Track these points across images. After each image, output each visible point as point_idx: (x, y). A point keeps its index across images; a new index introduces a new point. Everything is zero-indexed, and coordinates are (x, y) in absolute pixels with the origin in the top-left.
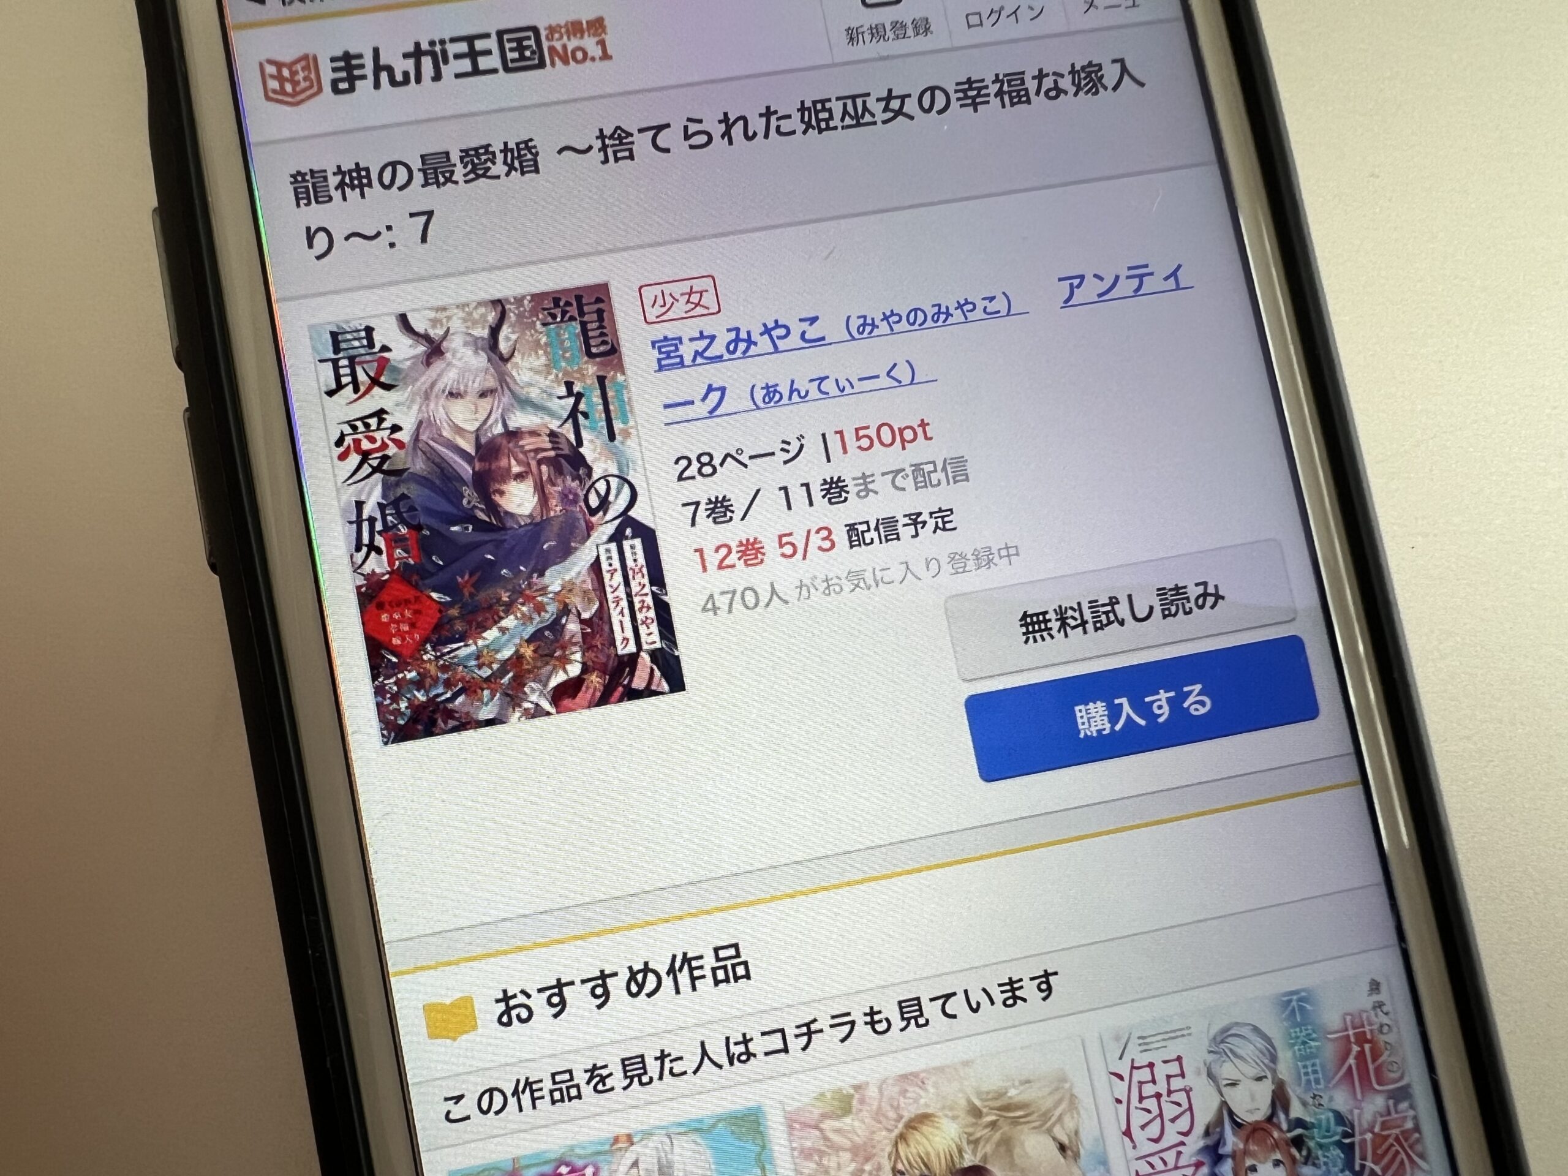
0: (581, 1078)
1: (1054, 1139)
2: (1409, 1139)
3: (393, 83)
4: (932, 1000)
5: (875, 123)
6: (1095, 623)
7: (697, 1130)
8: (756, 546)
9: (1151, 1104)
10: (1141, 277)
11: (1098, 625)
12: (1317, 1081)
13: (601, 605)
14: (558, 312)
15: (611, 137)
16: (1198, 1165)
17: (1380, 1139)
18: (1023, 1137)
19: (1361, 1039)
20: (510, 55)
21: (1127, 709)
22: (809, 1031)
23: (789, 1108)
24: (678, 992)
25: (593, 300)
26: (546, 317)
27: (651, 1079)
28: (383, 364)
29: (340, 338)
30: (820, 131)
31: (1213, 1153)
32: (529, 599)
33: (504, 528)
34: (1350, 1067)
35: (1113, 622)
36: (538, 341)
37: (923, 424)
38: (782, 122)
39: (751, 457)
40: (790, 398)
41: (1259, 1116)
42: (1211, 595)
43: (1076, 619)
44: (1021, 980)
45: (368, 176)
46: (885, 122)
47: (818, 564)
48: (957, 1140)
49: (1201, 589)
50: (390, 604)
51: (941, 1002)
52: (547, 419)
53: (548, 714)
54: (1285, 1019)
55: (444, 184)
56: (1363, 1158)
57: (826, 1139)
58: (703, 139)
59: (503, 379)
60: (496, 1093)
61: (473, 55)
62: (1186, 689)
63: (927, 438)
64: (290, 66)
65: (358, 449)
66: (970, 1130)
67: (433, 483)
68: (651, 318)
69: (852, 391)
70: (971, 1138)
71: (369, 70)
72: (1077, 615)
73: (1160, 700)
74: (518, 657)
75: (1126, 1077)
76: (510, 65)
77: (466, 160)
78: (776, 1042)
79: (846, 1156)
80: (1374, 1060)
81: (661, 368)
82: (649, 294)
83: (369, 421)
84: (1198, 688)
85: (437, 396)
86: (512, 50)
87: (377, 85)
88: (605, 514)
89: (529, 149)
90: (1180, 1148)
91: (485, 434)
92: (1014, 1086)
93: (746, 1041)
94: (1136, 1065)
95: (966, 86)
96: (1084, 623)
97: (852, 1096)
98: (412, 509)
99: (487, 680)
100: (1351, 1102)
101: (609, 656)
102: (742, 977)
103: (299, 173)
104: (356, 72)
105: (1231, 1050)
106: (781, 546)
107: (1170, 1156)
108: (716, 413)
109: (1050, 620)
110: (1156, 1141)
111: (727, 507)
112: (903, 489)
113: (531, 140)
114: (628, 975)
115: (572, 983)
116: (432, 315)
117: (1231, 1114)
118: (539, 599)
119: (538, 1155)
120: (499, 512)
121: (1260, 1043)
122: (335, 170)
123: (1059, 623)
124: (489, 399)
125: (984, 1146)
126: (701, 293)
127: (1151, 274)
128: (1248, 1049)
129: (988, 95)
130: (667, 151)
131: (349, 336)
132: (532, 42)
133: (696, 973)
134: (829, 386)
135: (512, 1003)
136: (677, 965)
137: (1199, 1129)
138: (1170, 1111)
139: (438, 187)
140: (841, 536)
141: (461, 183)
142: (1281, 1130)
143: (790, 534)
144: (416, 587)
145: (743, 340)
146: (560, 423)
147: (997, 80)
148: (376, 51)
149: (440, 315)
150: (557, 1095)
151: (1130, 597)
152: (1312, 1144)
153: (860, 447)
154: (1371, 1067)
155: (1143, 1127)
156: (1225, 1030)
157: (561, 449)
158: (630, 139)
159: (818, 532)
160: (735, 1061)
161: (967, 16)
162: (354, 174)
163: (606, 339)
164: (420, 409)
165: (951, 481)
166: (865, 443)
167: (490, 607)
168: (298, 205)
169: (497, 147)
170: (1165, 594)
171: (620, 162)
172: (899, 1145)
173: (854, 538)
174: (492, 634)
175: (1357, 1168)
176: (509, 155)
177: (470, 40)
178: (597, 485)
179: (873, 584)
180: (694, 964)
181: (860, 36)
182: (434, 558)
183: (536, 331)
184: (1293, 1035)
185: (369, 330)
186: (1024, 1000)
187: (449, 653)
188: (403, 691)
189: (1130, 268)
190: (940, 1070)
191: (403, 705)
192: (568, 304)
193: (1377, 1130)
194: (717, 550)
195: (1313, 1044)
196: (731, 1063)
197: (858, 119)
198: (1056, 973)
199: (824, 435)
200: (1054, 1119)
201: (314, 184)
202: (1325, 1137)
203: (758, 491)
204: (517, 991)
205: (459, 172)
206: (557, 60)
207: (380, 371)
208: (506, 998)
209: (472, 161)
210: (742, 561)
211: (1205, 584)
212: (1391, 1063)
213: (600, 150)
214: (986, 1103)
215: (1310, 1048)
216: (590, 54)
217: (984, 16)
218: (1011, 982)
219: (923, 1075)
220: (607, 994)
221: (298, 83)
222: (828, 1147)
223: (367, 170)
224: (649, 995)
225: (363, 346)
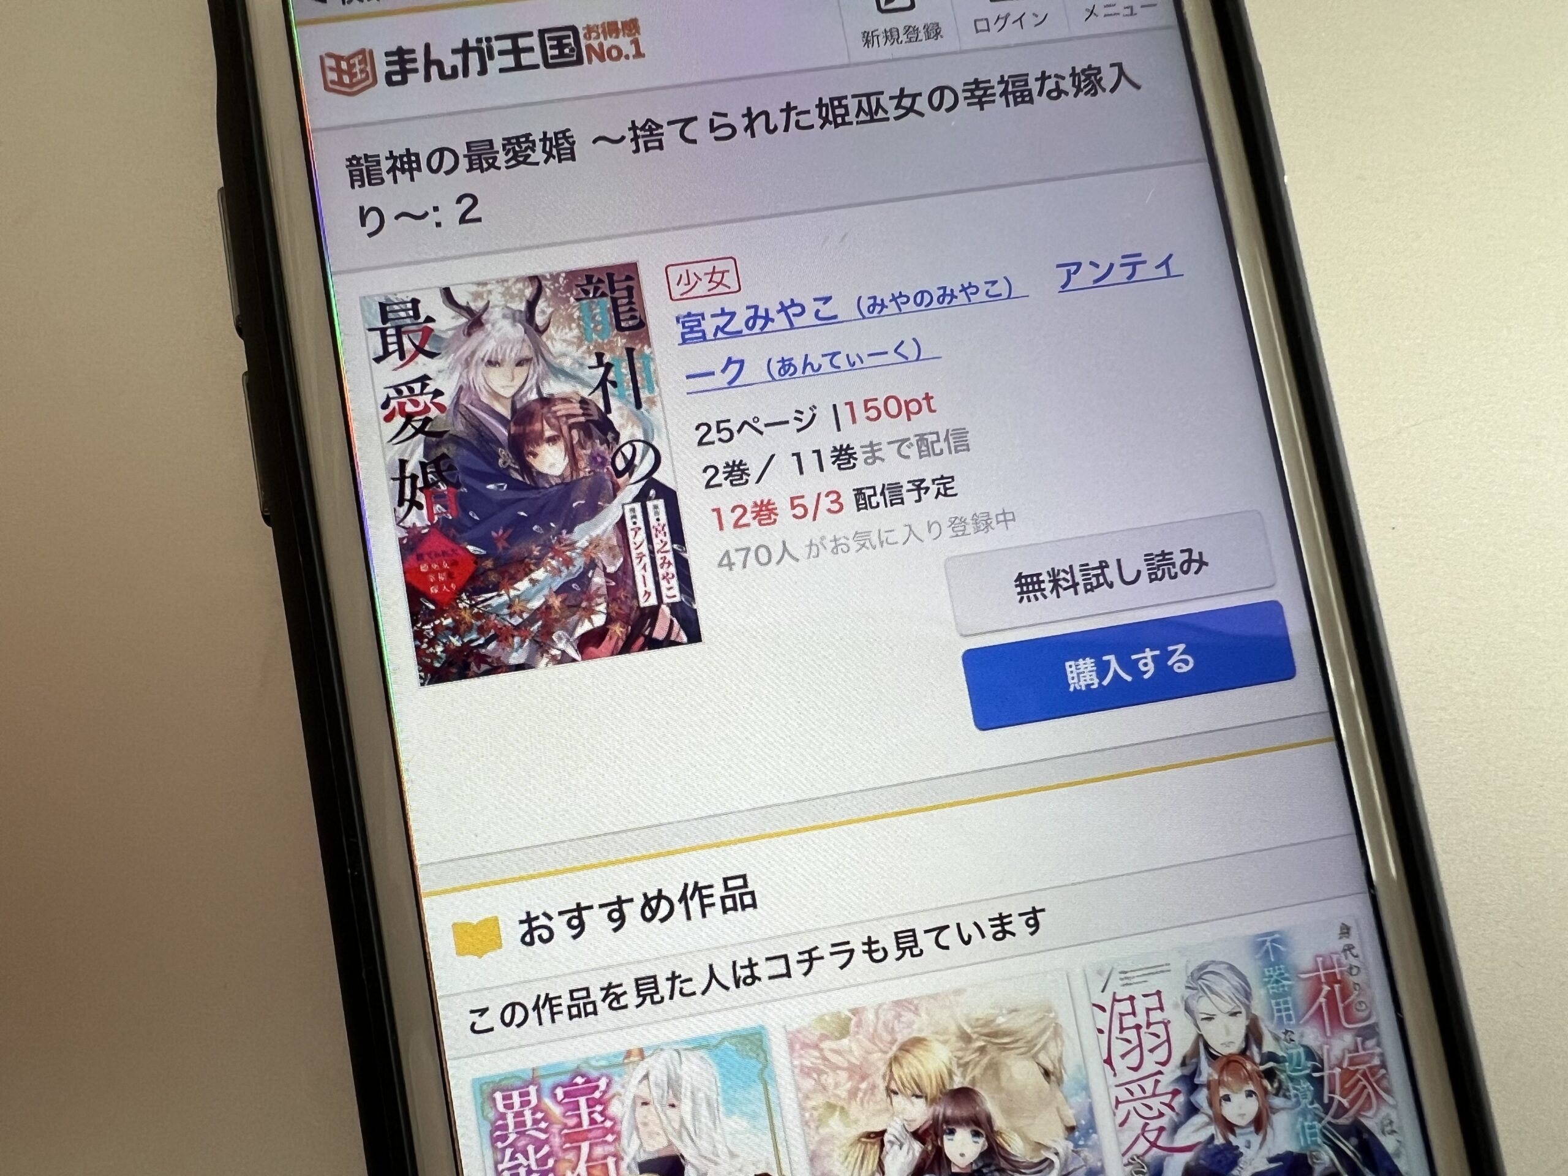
0: (597, 995)
1: (1039, 1064)
2: (1375, 1076)
3: (442, 76)
4: (926, 932)
5: (887, 119)
6: (1085, 585)
7: (706, 1047)
8: (770, 507)
9: (1132, 1034)
10: (1134, 265)
11: (1089, 587)
12: (1289, 1018)
13: (625, 561)
14: (591, 288)
15: (643, 128)
16: (1175, 1093)
17: (1347, 1074)
18: (1008, 1062)
19: (1332, 979)
20: (550, 53)
21: (1114, 665)
22: (810, 958)
23: (789, 1029)
24: (689, 918)
25: (623, 277)
26: (578, 294)
27: (662, 998)
28: (427, 333)
29: (388, 308)
30: (837, 126)
31: (1189, 1082)
32: (557, 554)
33: (537, 488)
34: (1320, 1007)
35: (1102, 584)
36: (571, 315)
37: (928, 398)
38: (801, 117)
39: (767, 425)
40: (804, 372)
41: (1234, 1049)
42: (1195, 561)
43: (1067, 581)
44: (1010, 916)
45: (418, 161)
46: (897, 118)
47: (828, 525)
48: (948, 1063)
49: (1186, 556)
50: (429, 554)
51: (935, 933)
52: (579, 388)
53: (574, 660)
54: (1261, 958)
55: (487, 169)
56: (1332, 1091)
57: (825, 1059)
58: (728, 131)
59: (539, 351)
60: (518, 1007)
61: (516, 51)
62: (1171, 648)
63: (931, 410)
64: (348, 59)
65: (402, 412)
66: (960, 1054)
67: (472, 444)
68: (675, 295)
69: (862, 366)
70: (961, 1062)
71: (420, 65)
72: (1069, 577)
73: (1145, 658)
74: (547, 608)
75: (1108, 1009)
76: (550, 61)
77: (508, 147)
78: (779, 967)
79: (843, 1075)
80: (1343, 1001)
81: (684, 341)
82: (674, 273)
83: (414, 386)
84: (1181, 647)
85: (477, 362)
86: (552, 47)
87: (428, 78)
88: (630, 476)
89: (566, 138)
90: (1158, 1077)
91: (521, 399)
92: (1003, 1015)
93: (751, 965)
94: (1118, 998)
95: (973, 87)
96: (1075, 585)
97: (850, 1019)
98: (451, 468)
99: (517, 628)
100: (1321, 1039)
101: (631, 608)
102: (749, 906)
103: (354, 157)
104: (408, 66)
105: (1207, 986)
106: (793, 507)
107: (1149, 1085)
108: (734, 385)
109: (1043, 582)
110: (1136, 1069)
111: (743, 471)
112: (907, 457)
113: (568, 130)
114: (642, 901)
115: (590, 907)
116: (474, 288)
117: (1207, 1046)
118: (568, 553)
119: (554, 1066)
120: (531, 473)
121: (1236, 981)
122: (388, 155)
123: (1052, 584)
124: (525, 368)
125: (973, 1070)
126: (723, 273)
127: (1144, 262)
128: (1225, 986)
129: (994, 95)
130: (694, 142)
131: (396, 307)
132: (571, 41)
133: (706, 901)
134: (840, 360)
135: (535, 924)
136: (689, 893)
137: (1176, 1059)
138: (1149, 1042)
139: (482, 171)
140: (849, 499)
141: (503, 169)
142: (1254, 1063)
143: (802, 497)
144: (453, 539)
145: (761, 317)
146: (591, 390)
147: (1002, 81)
148: (427, 47)
149: (480, 289)
150: (574, 1011)
151: (1119, 561)
152: (1283, 1077)
153: (868, 418)
154: (1341, 1006)
155: (1123, 1056)
156: (1201, 968)
157: (591, 415)
158: (660, 131)
159: (827, 495)
160: (741, 983)
161: (975, 21)
162: (405, 159)
163: (633, 313)
164: (461, 375)
165: (953, 451)
166: (873, 413)
167: (522, 561)
168: (353, 187)
169: (537, 136)
170: (1153, 559)
171: (651, 152)
172: (894, 1069)
173: (862, 502)
174: (523, 585)
175: (1326, 1101)
176: (548, 143)
177: (514, 38)
178: (623, 449)
179: (878, 545)
180: (705, 892)
181: (875, 38)
182: (471, 514)
183: (570, 306)
184: (1267, 974)
185: (415, 302)
186: (1013, 934)
187: (483, 602)
188: (439, 637)
189: (1124, 257)
190: (934, 997)
191: (439, 649)
192: (600, 281)
193: (1345, 1065)
194: (733, 510)
195: (1284, 982)
196: (738, 986)
197: (872, 113)
198: (1043, 910)
199: (835, 406)
200: (1038, 1046)
201: (367, 167)
202: (1295, 1071)
203: (773, 456)
204: (539, 913)
205: (502, 159)
206: (594, 57)
207: (424, 340)
208: (529, 920)
209: (514, 148)
210: (756, 520)
211: (1190, 551)
212: (1360, 1003)
213: (632, 140)
214: (976, 1030)
215: (1283, 986)
216: (624, 54)
217: (991, 24)
218: (1001, 917)
219: (916, 1002)
220: (622, 918)
221: (355, 75)
222: (825, 1065)
223: (417, 155)
224: (663, 920)
225: (409, 317)
